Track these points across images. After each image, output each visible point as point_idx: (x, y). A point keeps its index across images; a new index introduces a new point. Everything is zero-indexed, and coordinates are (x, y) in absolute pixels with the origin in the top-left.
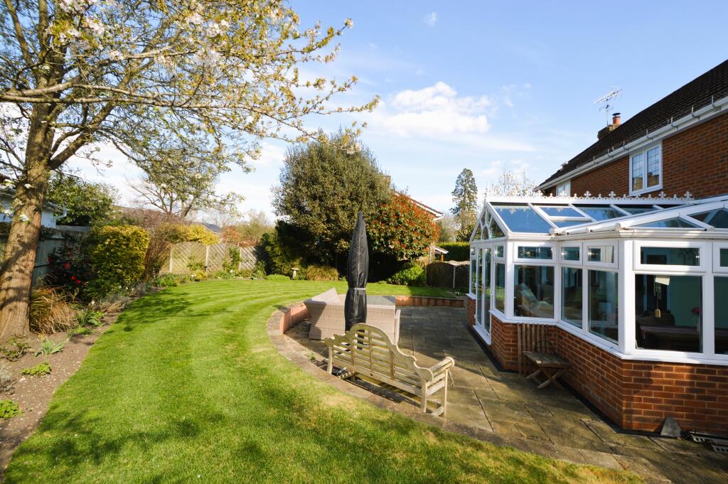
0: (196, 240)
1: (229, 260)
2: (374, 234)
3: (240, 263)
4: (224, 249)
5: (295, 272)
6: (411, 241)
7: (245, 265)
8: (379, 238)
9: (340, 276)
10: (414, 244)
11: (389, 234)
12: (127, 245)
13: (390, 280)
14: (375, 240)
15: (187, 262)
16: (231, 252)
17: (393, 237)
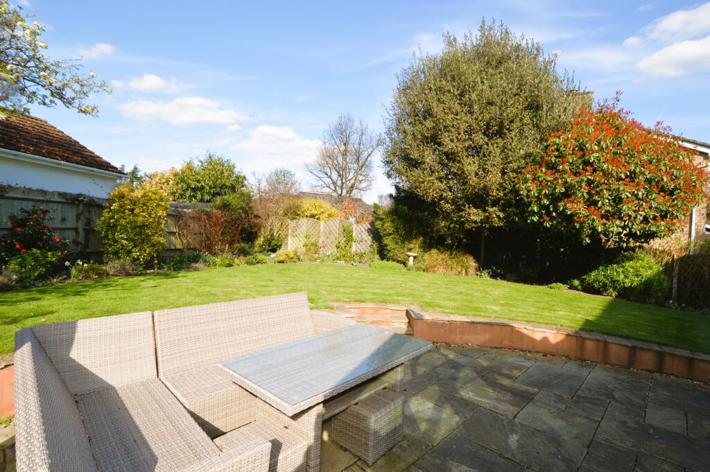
0: (313, 216)
1: (343, 240)
2: (529, 191)
3: (354, 244)
4: (338, 225)
5: (411, 259)
6: (618, 200)
7: (359, 246)
8: (539, 199)
9: (478, 270)
10: (626, 208)
11: (560, 189)
12: (132, 211)
13: (576, 283)
14: (530, 203)
15: (303, 241)
16: (344, 230)
17: (568, 194)
